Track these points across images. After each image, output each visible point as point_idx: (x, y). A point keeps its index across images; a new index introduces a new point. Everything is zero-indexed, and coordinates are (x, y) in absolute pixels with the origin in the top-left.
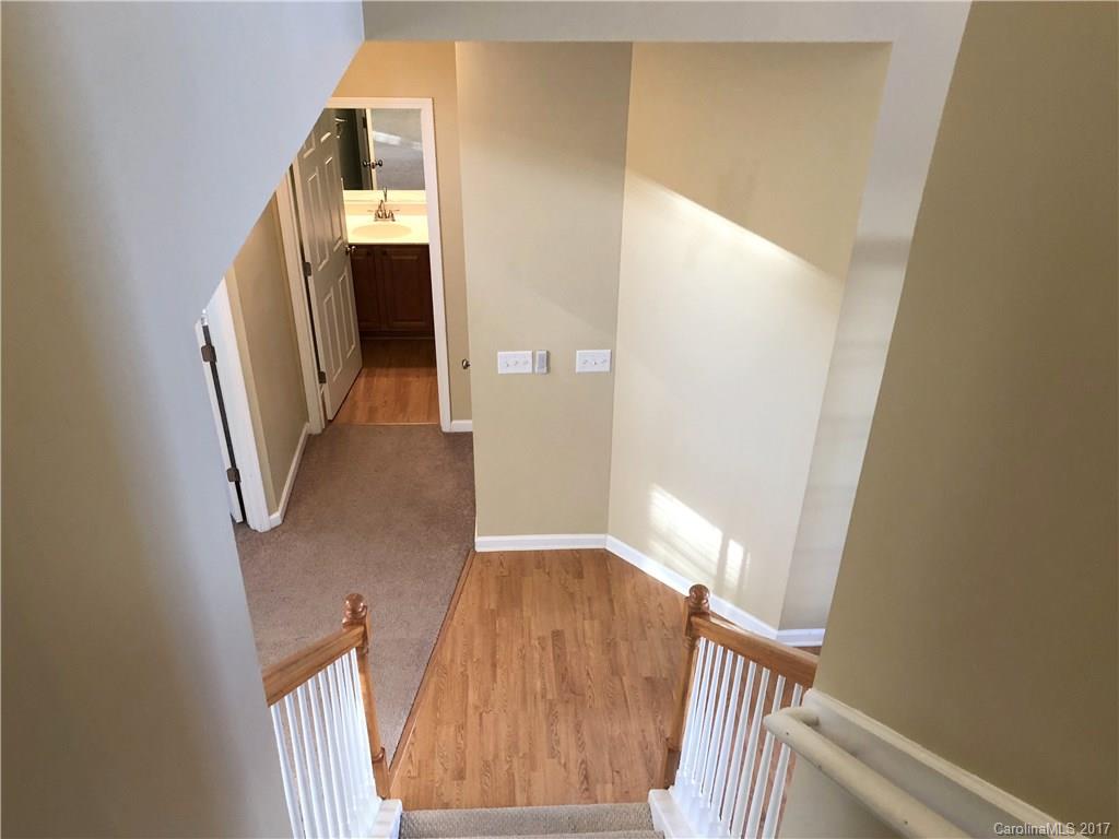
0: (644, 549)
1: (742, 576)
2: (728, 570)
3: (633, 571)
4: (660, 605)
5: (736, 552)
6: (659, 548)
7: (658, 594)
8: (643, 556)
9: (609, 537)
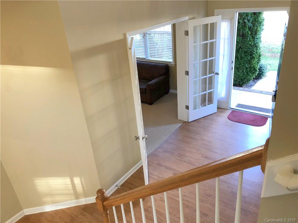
0: (42, 204)
1: (83, 187)
2: (77, 188)
3: (41, 214)
4: (60, 217)
5: (77, 181)
6: (48, 199)
7: (56, 214)
8: (42, 207)
9: (25, 210)
